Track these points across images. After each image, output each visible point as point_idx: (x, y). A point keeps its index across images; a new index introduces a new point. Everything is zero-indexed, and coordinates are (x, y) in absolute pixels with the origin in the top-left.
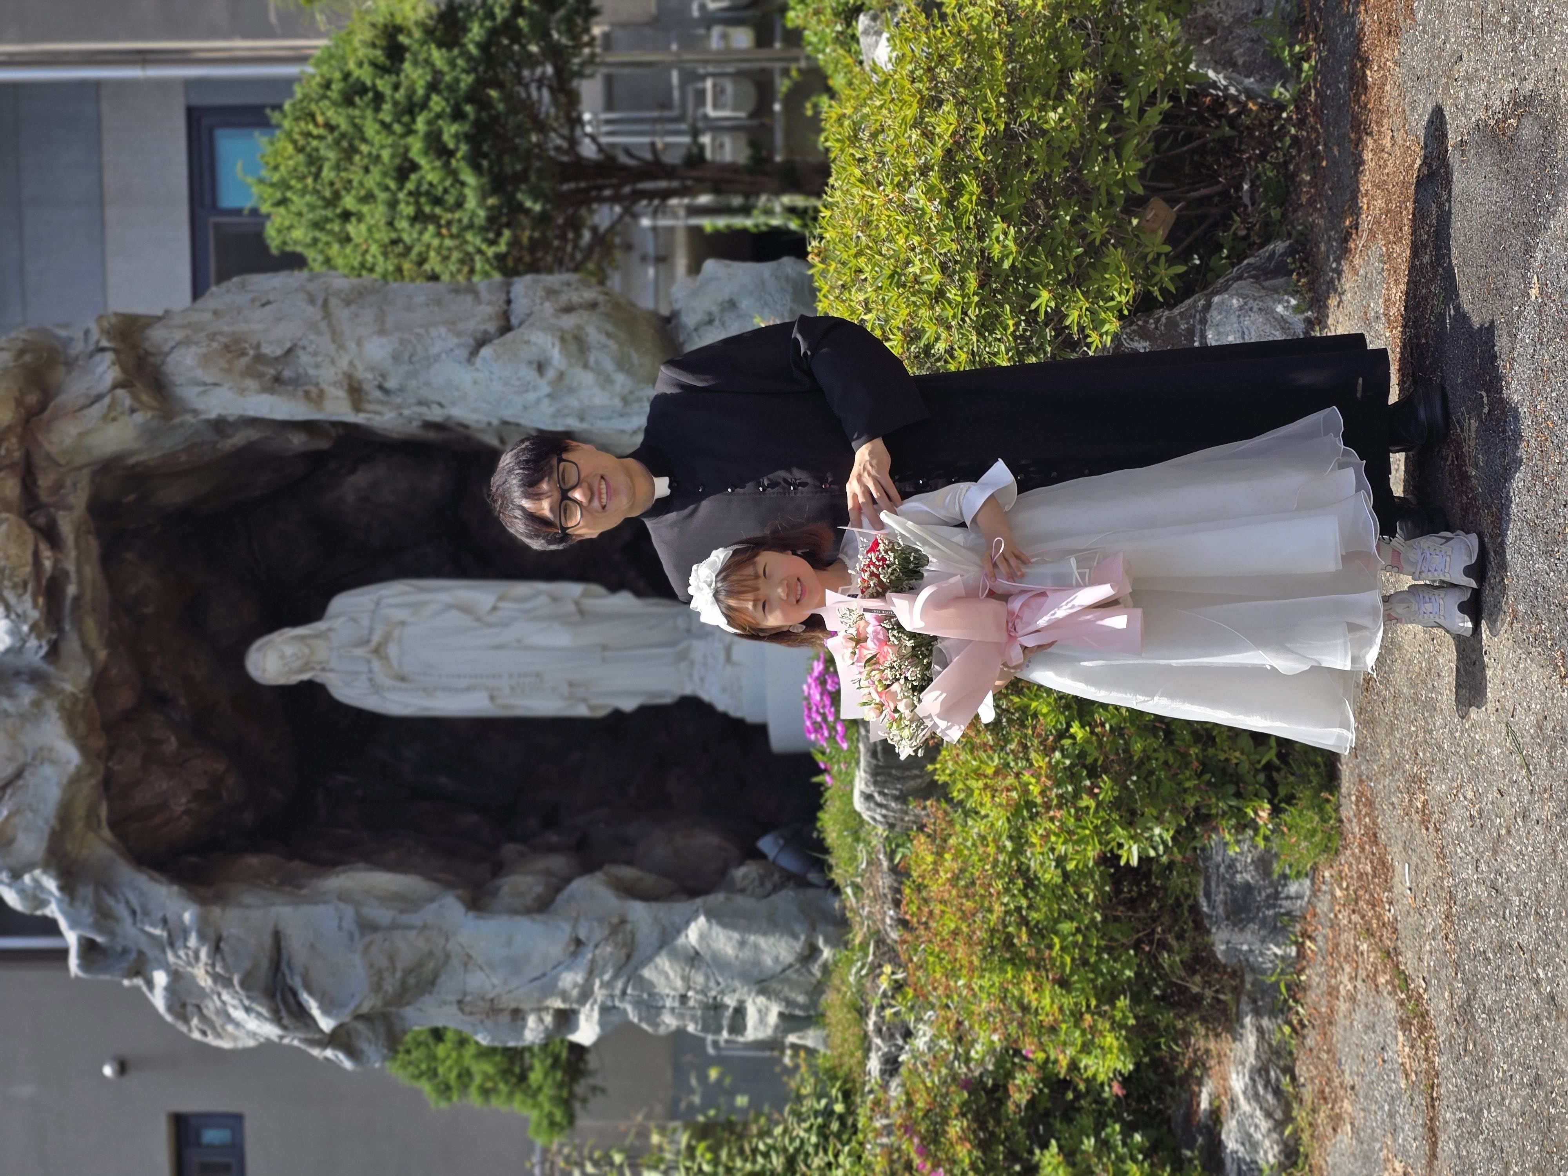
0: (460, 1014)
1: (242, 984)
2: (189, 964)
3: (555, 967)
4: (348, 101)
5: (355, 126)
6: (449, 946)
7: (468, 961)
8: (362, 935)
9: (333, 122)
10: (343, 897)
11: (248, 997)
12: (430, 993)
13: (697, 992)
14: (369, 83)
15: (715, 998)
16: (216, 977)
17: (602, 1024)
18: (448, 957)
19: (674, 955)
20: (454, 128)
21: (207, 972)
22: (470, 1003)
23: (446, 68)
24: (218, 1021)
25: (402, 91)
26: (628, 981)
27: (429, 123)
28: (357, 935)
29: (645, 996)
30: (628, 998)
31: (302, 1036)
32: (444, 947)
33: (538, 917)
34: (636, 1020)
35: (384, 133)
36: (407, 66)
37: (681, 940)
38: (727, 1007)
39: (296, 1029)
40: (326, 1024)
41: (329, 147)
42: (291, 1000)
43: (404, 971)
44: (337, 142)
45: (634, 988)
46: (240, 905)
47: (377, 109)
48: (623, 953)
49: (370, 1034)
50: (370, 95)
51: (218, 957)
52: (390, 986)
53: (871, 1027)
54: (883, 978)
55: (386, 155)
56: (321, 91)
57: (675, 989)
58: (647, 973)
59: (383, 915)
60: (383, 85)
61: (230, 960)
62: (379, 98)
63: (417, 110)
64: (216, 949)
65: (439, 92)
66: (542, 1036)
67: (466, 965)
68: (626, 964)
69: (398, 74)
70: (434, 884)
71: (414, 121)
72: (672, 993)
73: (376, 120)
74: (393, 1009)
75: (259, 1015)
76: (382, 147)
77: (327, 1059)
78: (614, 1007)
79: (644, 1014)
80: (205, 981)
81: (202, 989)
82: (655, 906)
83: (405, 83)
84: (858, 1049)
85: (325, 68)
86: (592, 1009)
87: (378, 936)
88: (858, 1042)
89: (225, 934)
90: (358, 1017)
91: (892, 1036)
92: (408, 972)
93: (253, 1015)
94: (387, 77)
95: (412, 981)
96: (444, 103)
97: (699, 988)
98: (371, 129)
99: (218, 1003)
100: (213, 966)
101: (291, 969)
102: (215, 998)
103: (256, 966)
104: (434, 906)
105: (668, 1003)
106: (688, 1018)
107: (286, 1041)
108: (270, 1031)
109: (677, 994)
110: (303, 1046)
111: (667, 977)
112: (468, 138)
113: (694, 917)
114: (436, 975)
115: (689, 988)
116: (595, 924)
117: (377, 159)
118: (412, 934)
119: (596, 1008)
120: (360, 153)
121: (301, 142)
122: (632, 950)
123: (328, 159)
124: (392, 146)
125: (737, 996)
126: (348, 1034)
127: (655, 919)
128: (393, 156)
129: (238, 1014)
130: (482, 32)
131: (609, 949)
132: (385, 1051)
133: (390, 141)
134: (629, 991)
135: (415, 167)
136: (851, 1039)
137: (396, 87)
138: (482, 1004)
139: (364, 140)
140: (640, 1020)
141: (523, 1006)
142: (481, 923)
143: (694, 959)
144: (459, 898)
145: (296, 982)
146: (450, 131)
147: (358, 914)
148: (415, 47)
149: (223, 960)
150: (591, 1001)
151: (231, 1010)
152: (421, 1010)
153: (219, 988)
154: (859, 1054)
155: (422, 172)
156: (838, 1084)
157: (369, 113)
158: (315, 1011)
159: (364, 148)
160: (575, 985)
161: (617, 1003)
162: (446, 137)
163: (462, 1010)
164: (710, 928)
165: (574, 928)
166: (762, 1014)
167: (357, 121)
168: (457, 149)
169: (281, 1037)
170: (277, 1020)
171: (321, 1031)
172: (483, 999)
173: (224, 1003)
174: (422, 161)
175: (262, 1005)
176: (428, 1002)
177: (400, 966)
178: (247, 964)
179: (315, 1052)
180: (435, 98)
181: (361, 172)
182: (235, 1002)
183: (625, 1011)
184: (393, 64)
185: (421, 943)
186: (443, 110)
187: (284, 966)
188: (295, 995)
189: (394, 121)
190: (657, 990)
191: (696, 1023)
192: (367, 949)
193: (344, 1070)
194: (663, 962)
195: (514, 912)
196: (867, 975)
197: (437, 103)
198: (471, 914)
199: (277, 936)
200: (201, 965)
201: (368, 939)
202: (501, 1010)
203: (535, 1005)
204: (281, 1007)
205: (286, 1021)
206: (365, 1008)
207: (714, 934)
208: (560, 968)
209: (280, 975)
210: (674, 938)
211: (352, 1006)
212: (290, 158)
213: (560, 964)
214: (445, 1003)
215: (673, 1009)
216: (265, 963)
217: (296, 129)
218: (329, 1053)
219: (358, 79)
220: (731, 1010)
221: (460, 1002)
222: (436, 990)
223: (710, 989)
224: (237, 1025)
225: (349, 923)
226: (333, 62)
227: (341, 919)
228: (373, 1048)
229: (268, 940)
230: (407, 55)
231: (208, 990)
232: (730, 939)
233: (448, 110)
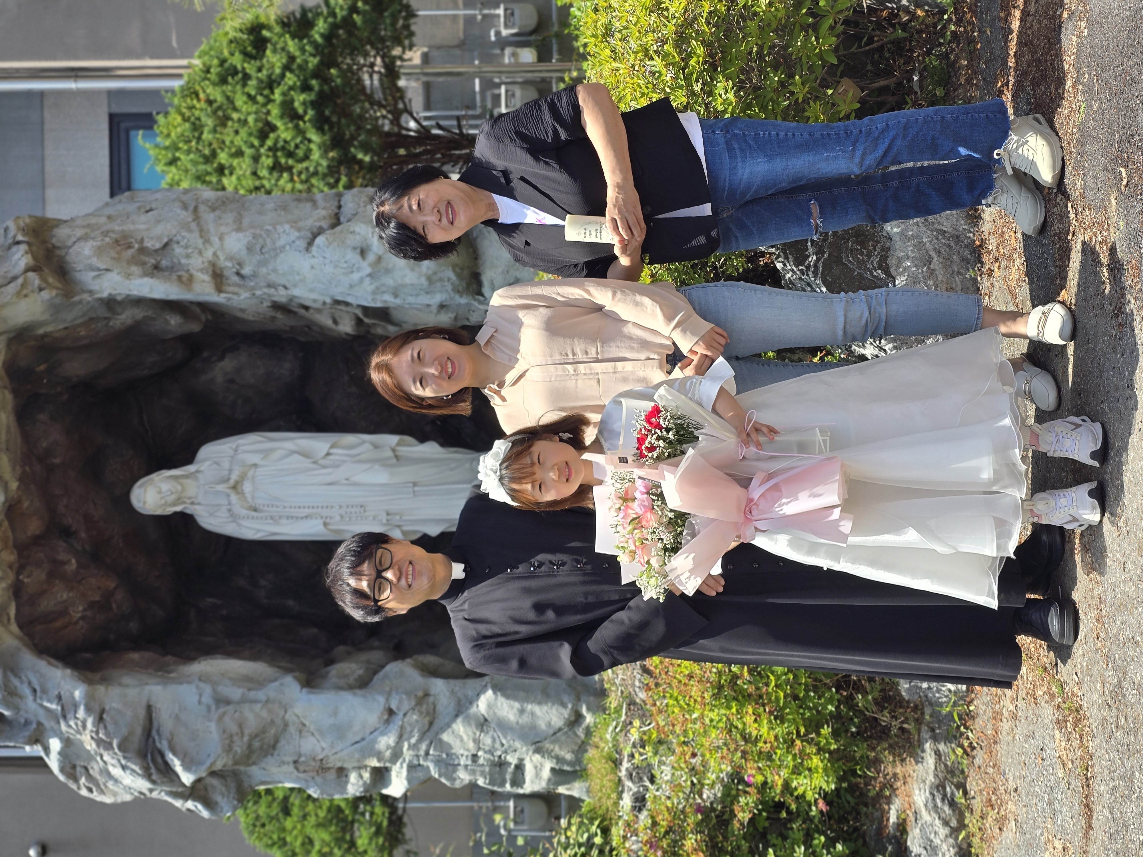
0: (295, 772)
1: (120, 748)
2: (78, 732)
3: (371, 733)
4: (223, 81)
5: (228, 98)
6: (287, 717)
7: (302, 728)
8: (217, 708)
9: (212, 98)
10: (203, 678)
11: (125, 758)
12: (272, 755)
13: (485, 752)
14: (239, 67)
15: (500, 757)
16: (99, 742)
17: (409, 779)
18: (286, 725)
19: (468, 720)
20: (302, 97)
21: (92, 738)
22: (303, 762)
23: (297, 53)
24: (101, 780)
25: (265, 72)
26: (431, 743)
27: (284, 94)
28: (213, 707)
29: (444, 756)
30: (430, 757)
31: (168, 789)
32: (283, 718)
33: (358, 691)
34: (437, 776)
35: (250, 103)
36: (268, 52)
37: (473, 710)
38: (510, 764)
39: (163, 783)
40: (187, 778)
41: (208, 116)
42: (160, 760)
43: (250, 735)
44: (215, 112)
45: (435, 750)
46: (120, 684)
47: (245, 85)
48: (427, 720)
49: (224, 789)
50: (240, 75)
51: (101, 725)
52: (239, 748)
53: (623, 773)
54: (633, 731)
55: (251, 119)
56: (203, 75)
57: (468, 750)
58: (446, 737)
59: (235, 693)
60: (250, 68)
61: (111, 728)
62: (246, 77)
63: (275, 85)
64: (100, 719)
65: (292, 71)
66: (361, 789)
67: (300, 732)
68: (428, 730)
69: (261, 59)
70: (276, 669)
71: (272, 93)
72: (466, 753)
73: (244, 93)
74: (242, 768)
75: (133, 771)
76: (249, 114)
77: (189, 810)
78: (419, 765)
79: (443, 771)
80: (90, 746)
81: (89, 751)
82: (452, 682)
83: (267, 66)
84: (613, 792)
85: (206, 58)
86: (402, 767)
87: (231, 708)
88: (613, 787)
89: (107, 708)
90: (213, 774)
91: (641, 779)
92: (254, 737)
93: (128, 772)
94: (253, 62)
95: (256, 744)
96: (295, 79)
97: (487, 748)
98: (240, 101)
99: (101, 763)
100: (97, 733)
101: (159, 735)
102: (98, 758)
103: (131, 733)
104: (276, 684)
105: (463, 761)
106: (478, 773)
107: (155, 795)
108: (142, 785)
109: (470, 754)
110: (169, 799)
111: (462, 740)
112: (313, 104)
113: (483, 690)
114: (277, 741)
115: (479, 749)
116: (404, 697)
117: (245, 122)
118: (258, 707)
119: (405, 766)
120: (231, 119)
121: (188, 114)
122: (434, 718)
123: (207, 125)
124: (256, 113)
125: (517, 755)
126: (206, 789)
127: (453, 692)
128: (256, 120)
129: (116, 772)
130: (326, 26)
131: (415, 717)
132: (236, 802)
133: (254, 108)
134: (431, 752)
135: (273, 128)
136: (609, 784)
137: (260, 70)
138: (313, 763)
139: (235, 109)
140: (440, 776)
141: (345, 765)
142: (312, 696)
143: (483, 724)
144: (295, 678)
145: (164, 746)
146: (299, 99)
147: (214, 690)
148: (275, 39)
149: (105, 727)
150: (401, 760)
151: (111, 769)
152: (264, 769)
153: (102, 751)
154: (614, 796)
155: (279, 132)
156: (597, 823)
157: (238, 87)
158: (178, 768)
159: (235, 116)
160: (388, 747)
161: (422, 762)
162: (296, 104)
163: (297, 769)
164: (496, 699)
165: (387, 700)
166: (538, 769)
167: (229, 94)
168: (305, 113)
169: (151, 791)
170: (148, 776)
171: (184, 785)
172: (314, 759)
173: (105, 763)
174: (279, 124)
175: (136, 764)
176: (270, 762)
177: (247, 732)
178: (124, 731)
179: (178, 803)
180: (288, 74)
181: (232, 134)
182: (114, 762)
183: (428, 767)
184: (258, 53)
185: (264, 714)
186: (295, 83)
187: (154, 733)
188: (162, 755)
189: (257, 94)
190: (453, 751)
191: (485, 778)
192: (220, 719)
193: (203, 818)
194: (459, 726)
195: (341, 688)
196: (621, 731)
197: (290, 79)
198: (305, 690)
199: (149, 708)
200: (87, 732)
201: (222, 710)
202: (329, 769)
203: (356, 764)
204: (151, 765)
205: (154, 777)
206: (219, 766)
207: (499, 704)
208: (375, 734)
209: (151, 740)
210: (467, 709)
211: (208, 764)
212: (179, 125)
213: (375, 731)
214: (284, 763)
215: (466, 766)
216: (139, 731)
217: (184, 105)
218: (190, 804)
219: (231, 64)
220: (513, 766)
221: (295, 762)
222: (276, 753)
223: (496, 750)
224: (116, 781)
225: (207, 698)
226: (212, 53)
227: (201, 695)
228: (225, 799)
229: (142, 713)
230: (269, 46)
231: (92, 752)
232: (512, 707)
233: (298, 84)
